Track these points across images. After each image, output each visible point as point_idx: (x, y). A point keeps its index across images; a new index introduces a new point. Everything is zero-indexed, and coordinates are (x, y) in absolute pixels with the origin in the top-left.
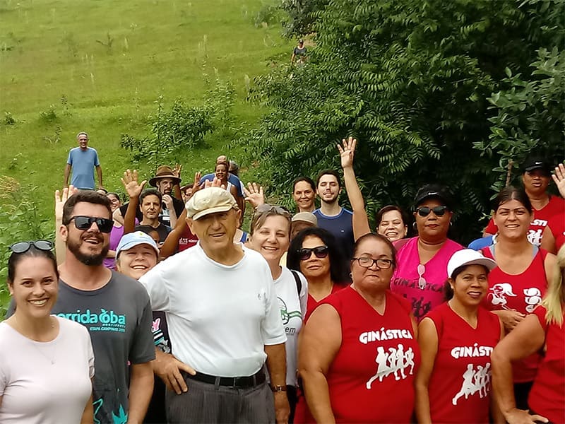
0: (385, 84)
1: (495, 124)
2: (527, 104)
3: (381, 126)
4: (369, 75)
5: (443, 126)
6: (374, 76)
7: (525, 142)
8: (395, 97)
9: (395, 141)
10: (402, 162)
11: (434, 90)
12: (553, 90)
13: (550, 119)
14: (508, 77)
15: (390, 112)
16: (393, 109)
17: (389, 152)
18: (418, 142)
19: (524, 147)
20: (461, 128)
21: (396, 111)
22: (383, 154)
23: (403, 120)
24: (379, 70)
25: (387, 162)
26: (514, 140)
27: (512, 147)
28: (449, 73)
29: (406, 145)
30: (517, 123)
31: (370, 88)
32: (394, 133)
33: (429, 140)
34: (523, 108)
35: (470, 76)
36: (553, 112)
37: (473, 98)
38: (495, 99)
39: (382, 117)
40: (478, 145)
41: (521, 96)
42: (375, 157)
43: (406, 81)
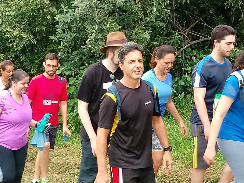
0: (11, 12)
1: (58, 28)
2: (71, 19)
3: (10, 30)
4: (3, 9)
5: (36, 30)
6: (5, 9)
7: (71, 35)
8: (15, 18)
9: (16, 37)
10: (20, 46)
11: (32, 14)
12: (81, 12)
13: (80, 25)
14: (62, 8)
15: (13, 24)
16: (14, 23)
17: (14, 41)
18: (26, 36)
19: (70, 37)
20: (44, 30)
21: (16, 24)
22: (11, 42)
23: (19, 28)
24: (7, 6)
25: (13, 46)
26: (66, 34)
27: (65, 37)
28: (38, 7)
29: (21, 38)
30: (67, 27)
31: (4, 14)
32: (15, 33)
33: (31, 36)
34: (69, 21)
35: (47, 8)
36: (81, 22)
37: (49, 17)
38: (57, 17)
39: (10, 27)
40: (51, 37)
41: (68, 16)
42: (8, 44)
43: (19, 10)
